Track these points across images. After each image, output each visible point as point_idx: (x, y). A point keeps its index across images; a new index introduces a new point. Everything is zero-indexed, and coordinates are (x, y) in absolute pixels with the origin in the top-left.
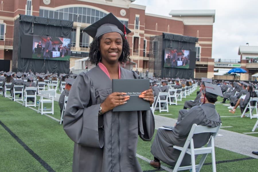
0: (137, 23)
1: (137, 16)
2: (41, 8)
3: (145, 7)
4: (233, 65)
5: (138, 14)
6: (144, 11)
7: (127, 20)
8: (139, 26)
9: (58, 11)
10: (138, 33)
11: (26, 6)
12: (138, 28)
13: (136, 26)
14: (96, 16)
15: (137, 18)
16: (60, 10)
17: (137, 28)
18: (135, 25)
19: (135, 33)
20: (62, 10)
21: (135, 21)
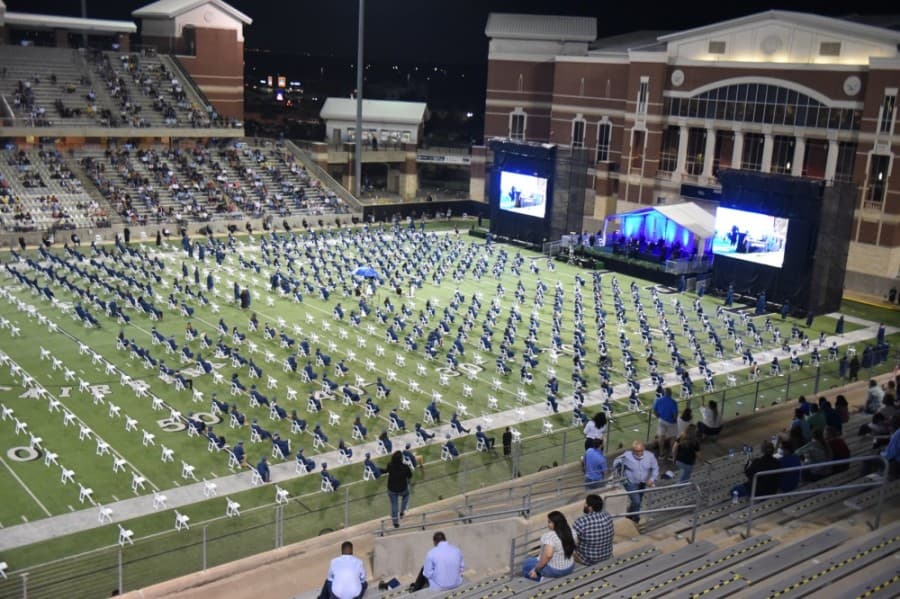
0: (887, 115)
1: (892, 92)
2: (666, 94)
5: (892, 85)
8: (893, 121)
9: (697, 97)
10: (886, 143)
12: (888, 130)
13: (883, 123)
14: (768, 101)
15: (888, 98)
16: (702, 95)
17: (886, 127)
18: (880, 120)
19: (876, 142)
20: (705, 94)
21: (882, 110)
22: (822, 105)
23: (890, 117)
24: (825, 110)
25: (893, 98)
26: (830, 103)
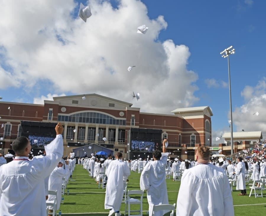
0: (133, 121)
1: (133, 116)
2: (59, 114)
3: (139, 109)
4: (214, 149)
5: (133, 114)
6: (139, 111)
7: (125, 119)
8: (134, 123)
9: (72, 116)
11: (49, 114)
12: (133, 125)
13: (132, 123)
14: (100, 117)
15: (132, 117)
16: (73, 115)
17: (133, 124)
20: (74, 115)
21: (131, 120)
22: (114, 119)
23: (134, 122)
24: (114, 120)
25: (134, 117)
26: (116, 118)
